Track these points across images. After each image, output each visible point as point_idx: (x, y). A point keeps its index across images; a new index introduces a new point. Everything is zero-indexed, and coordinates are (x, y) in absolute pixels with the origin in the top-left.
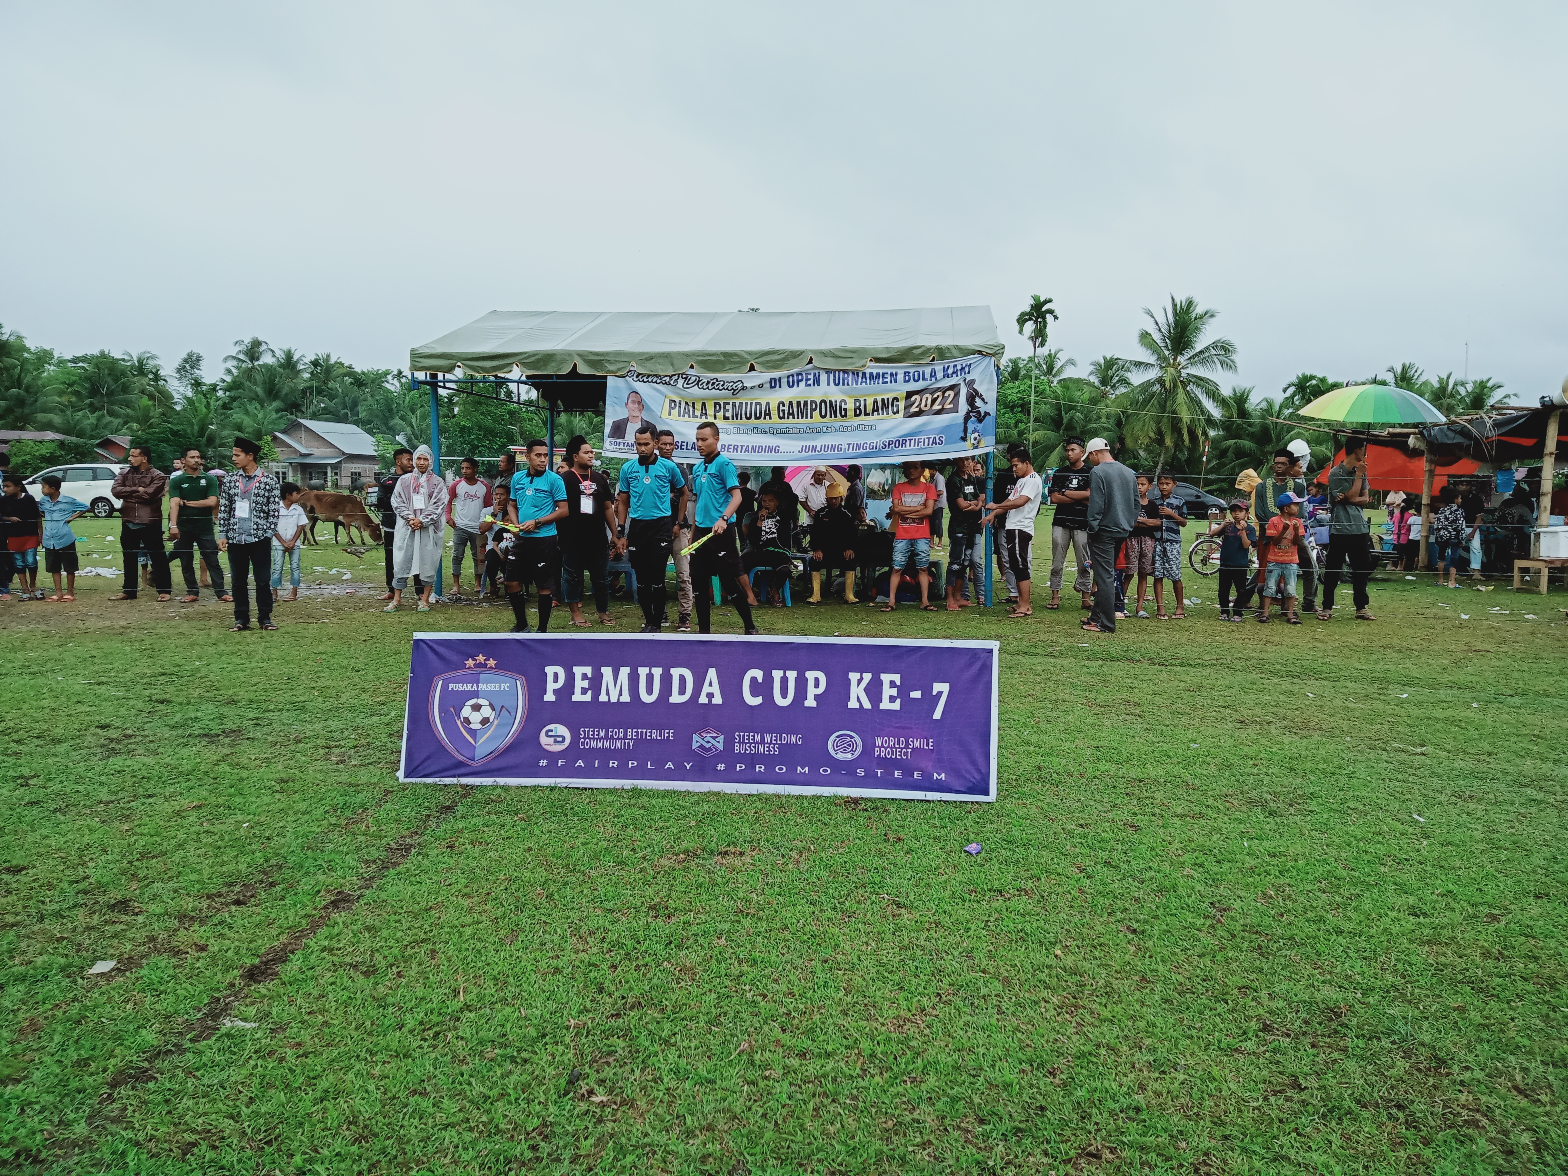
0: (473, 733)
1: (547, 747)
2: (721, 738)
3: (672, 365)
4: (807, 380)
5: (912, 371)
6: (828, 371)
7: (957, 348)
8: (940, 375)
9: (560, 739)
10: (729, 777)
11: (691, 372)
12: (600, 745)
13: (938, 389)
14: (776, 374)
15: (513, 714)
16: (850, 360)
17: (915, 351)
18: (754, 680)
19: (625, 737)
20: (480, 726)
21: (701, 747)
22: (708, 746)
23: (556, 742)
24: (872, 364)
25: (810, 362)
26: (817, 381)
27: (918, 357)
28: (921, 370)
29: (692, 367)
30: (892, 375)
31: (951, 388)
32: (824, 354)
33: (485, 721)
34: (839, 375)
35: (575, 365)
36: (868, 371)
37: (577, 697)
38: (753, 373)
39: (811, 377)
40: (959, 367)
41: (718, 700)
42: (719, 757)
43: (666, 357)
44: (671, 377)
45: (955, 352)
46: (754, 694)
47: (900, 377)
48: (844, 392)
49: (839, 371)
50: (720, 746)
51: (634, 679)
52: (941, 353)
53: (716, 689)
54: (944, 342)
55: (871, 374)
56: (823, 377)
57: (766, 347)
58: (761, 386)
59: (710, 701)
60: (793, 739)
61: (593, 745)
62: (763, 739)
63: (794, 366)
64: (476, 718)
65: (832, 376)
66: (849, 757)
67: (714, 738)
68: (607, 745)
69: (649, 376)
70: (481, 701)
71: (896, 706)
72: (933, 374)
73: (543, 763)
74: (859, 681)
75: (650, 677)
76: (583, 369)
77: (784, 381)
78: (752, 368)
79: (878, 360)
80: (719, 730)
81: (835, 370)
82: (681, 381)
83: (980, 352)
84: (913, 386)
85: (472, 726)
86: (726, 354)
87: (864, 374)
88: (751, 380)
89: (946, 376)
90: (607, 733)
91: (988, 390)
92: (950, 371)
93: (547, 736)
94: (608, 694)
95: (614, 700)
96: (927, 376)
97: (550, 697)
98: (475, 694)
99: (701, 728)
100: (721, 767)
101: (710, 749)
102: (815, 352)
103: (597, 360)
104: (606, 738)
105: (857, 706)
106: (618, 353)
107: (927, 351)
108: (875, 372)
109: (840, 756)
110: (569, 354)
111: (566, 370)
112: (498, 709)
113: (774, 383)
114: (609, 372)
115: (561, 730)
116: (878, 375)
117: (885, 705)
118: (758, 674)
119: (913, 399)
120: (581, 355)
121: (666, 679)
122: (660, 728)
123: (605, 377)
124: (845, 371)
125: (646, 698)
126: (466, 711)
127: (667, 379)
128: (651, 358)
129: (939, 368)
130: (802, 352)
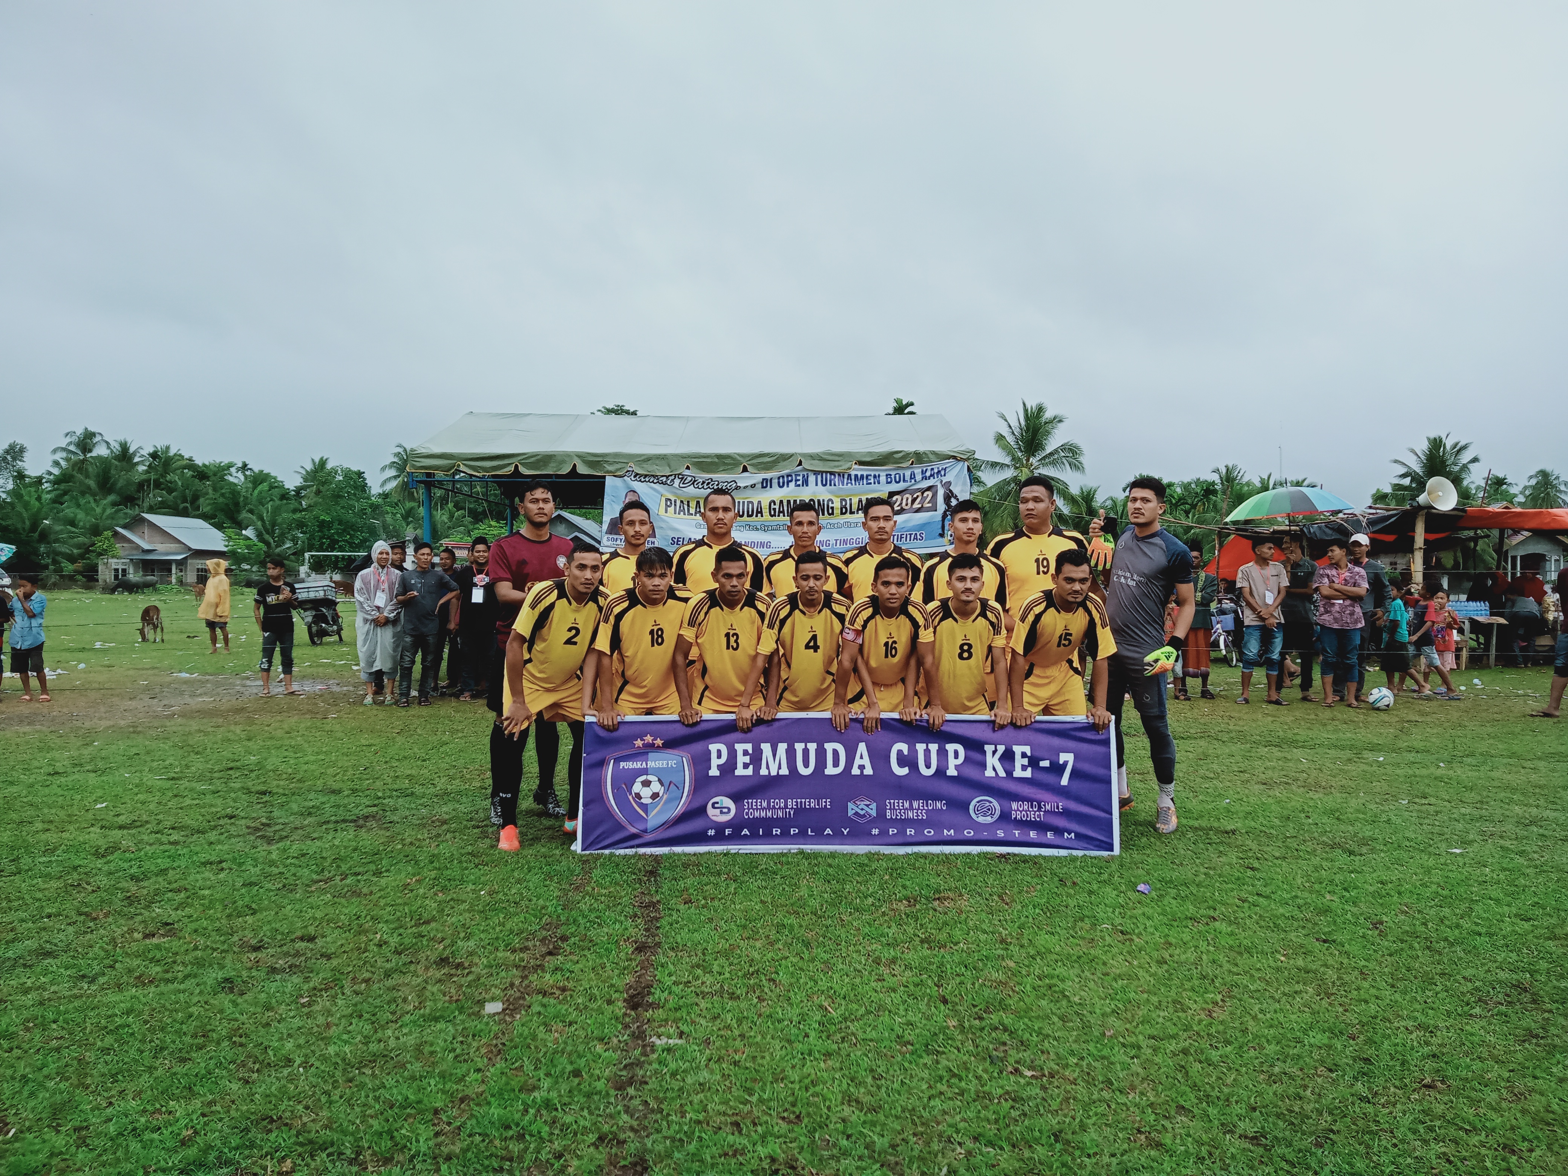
0: (645, 807)
1: (714, 818)
2: (874, 806)
3: (669, 466)
4: (797, 480)
5: (893, 473)
6: (816, 473)
7: (934, 453)
8: (919, 477)
9: (725, 810)
10: (884, 839)
11: (687, 472)
12: (763, 814)
13: (918, 490)
14: (768, 475)
15: (681, 788)
16: (836, 463)
17: (896, 456)
18: (900, 752)
19: (786, 807)
20: (650, 801)
21: (856, 814)
22: (862, 813)
23: (721, 812)
24: (857, 467)
25: (800, 464)
26: (806, 482)
27: (897, 461)
28: (901, 473)
29: (688, 468)
30: (875, 477)
31: (929, 488)
32: (812, 457)
33: (655, 796)
34: (826, 477)
35: (575, 465)
36: (853, 473)
37: (740, 771)
38: (745, 474)
39: (800, 478)
40: (936, 471)
41: (868, 771)
42: (873, 822)
43: (662, 458)
44: (667, 477)
45: (932, 457)
46: (901, 764)
47: (883, 479)
48: (831, 492)
49: (826, 472)
50: (874, 813)
51: (791, 754)
52: (919, 458)
53: (866, 761)
54: (921, 448)
55: (856, 476)
56: (812, 478)
57: (756, 450)
58: (753, 486)
59: (862, 772)
60: (938, 805)
61: (757, 814)
62: (911, 805)
63: (785, 468)
64: (646, 793)
65: (819, 477)
66: (989, 820)
67: (867, 806)
68: (769, 814)
69: (646, 476)
70: (650, 778)
71: (1028, 774)
72: (913, 476)
73: (711, 832)
74: (994, 752)
75: (806, 752)
76: (582, 469)
77: (775, 482)
78: (745, 470)
79: (861, 463)
80: (873, 799)
81: (822, 472)
82: (677, 481)
83: (954, 457)
84: (895, 487)
85: (643, 801)
86: (719, 456)
87: (849, 475)
88: (744, 480)
89: (925, 478)
90: (769, 804)
91: (962, 491)
92: (928, 474)
93: (713, 807)
94: (768, 767)
95: (774, 773)
96: (907, 478)
97: (714, 772)
98: (645, 772)
99: (853, 798)
100: (875, 831)
101: (864, 816)
102: (804, 455)
103: (595, 461)
104: (769, 807)
105: (993, 774)
106: (617, 455)
107: (906, 456)
108: (859, 473)
109: (981, 819)
110: (568, 455)
111: (566, 470)
112: (666, 784)
113: (766, 484)
114: (608, 472)
115: (728, 802)
116: (862, 476)
117: (1018, 773)
118: (904, 747)
119: (894, 498)
120: (580, 456)
121: (821, 754)
122: (818, 798)
123: (604, 477)
124: (832, 473)
125: (804, 771)
126: (637, 787)
127: (664, 479)
128: (648, 459)
129: (918, 472)
130: (792, 456)
